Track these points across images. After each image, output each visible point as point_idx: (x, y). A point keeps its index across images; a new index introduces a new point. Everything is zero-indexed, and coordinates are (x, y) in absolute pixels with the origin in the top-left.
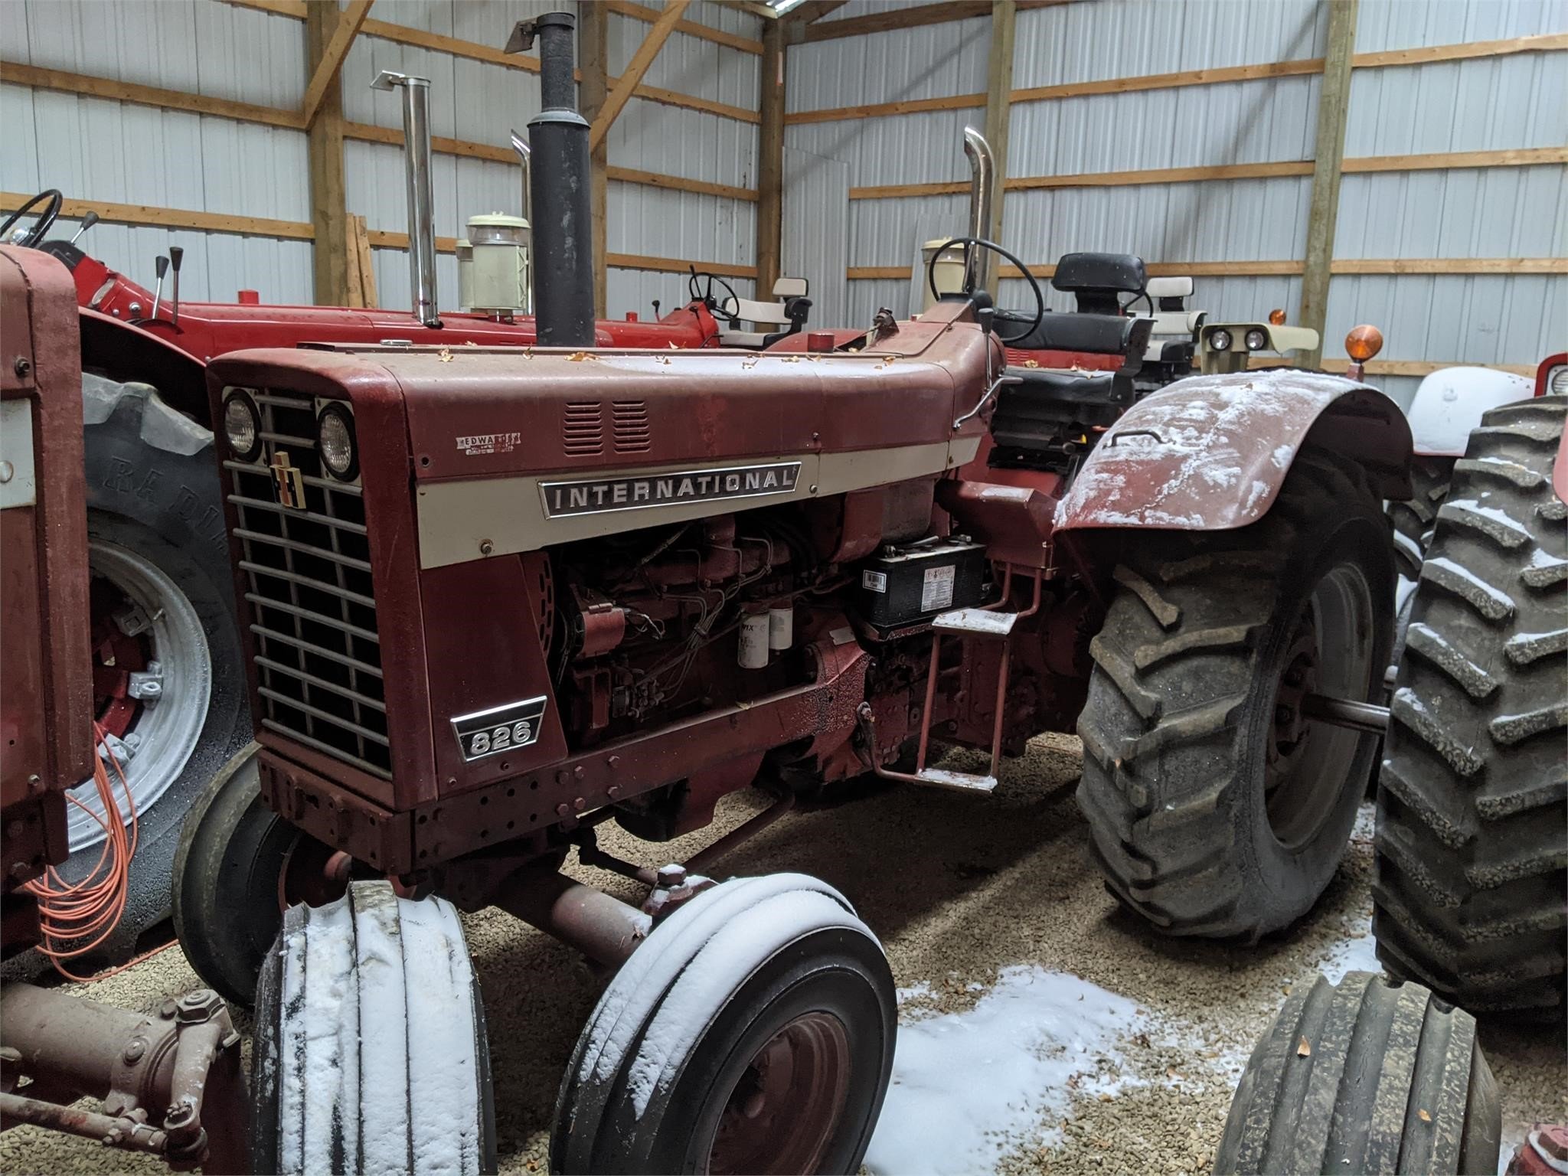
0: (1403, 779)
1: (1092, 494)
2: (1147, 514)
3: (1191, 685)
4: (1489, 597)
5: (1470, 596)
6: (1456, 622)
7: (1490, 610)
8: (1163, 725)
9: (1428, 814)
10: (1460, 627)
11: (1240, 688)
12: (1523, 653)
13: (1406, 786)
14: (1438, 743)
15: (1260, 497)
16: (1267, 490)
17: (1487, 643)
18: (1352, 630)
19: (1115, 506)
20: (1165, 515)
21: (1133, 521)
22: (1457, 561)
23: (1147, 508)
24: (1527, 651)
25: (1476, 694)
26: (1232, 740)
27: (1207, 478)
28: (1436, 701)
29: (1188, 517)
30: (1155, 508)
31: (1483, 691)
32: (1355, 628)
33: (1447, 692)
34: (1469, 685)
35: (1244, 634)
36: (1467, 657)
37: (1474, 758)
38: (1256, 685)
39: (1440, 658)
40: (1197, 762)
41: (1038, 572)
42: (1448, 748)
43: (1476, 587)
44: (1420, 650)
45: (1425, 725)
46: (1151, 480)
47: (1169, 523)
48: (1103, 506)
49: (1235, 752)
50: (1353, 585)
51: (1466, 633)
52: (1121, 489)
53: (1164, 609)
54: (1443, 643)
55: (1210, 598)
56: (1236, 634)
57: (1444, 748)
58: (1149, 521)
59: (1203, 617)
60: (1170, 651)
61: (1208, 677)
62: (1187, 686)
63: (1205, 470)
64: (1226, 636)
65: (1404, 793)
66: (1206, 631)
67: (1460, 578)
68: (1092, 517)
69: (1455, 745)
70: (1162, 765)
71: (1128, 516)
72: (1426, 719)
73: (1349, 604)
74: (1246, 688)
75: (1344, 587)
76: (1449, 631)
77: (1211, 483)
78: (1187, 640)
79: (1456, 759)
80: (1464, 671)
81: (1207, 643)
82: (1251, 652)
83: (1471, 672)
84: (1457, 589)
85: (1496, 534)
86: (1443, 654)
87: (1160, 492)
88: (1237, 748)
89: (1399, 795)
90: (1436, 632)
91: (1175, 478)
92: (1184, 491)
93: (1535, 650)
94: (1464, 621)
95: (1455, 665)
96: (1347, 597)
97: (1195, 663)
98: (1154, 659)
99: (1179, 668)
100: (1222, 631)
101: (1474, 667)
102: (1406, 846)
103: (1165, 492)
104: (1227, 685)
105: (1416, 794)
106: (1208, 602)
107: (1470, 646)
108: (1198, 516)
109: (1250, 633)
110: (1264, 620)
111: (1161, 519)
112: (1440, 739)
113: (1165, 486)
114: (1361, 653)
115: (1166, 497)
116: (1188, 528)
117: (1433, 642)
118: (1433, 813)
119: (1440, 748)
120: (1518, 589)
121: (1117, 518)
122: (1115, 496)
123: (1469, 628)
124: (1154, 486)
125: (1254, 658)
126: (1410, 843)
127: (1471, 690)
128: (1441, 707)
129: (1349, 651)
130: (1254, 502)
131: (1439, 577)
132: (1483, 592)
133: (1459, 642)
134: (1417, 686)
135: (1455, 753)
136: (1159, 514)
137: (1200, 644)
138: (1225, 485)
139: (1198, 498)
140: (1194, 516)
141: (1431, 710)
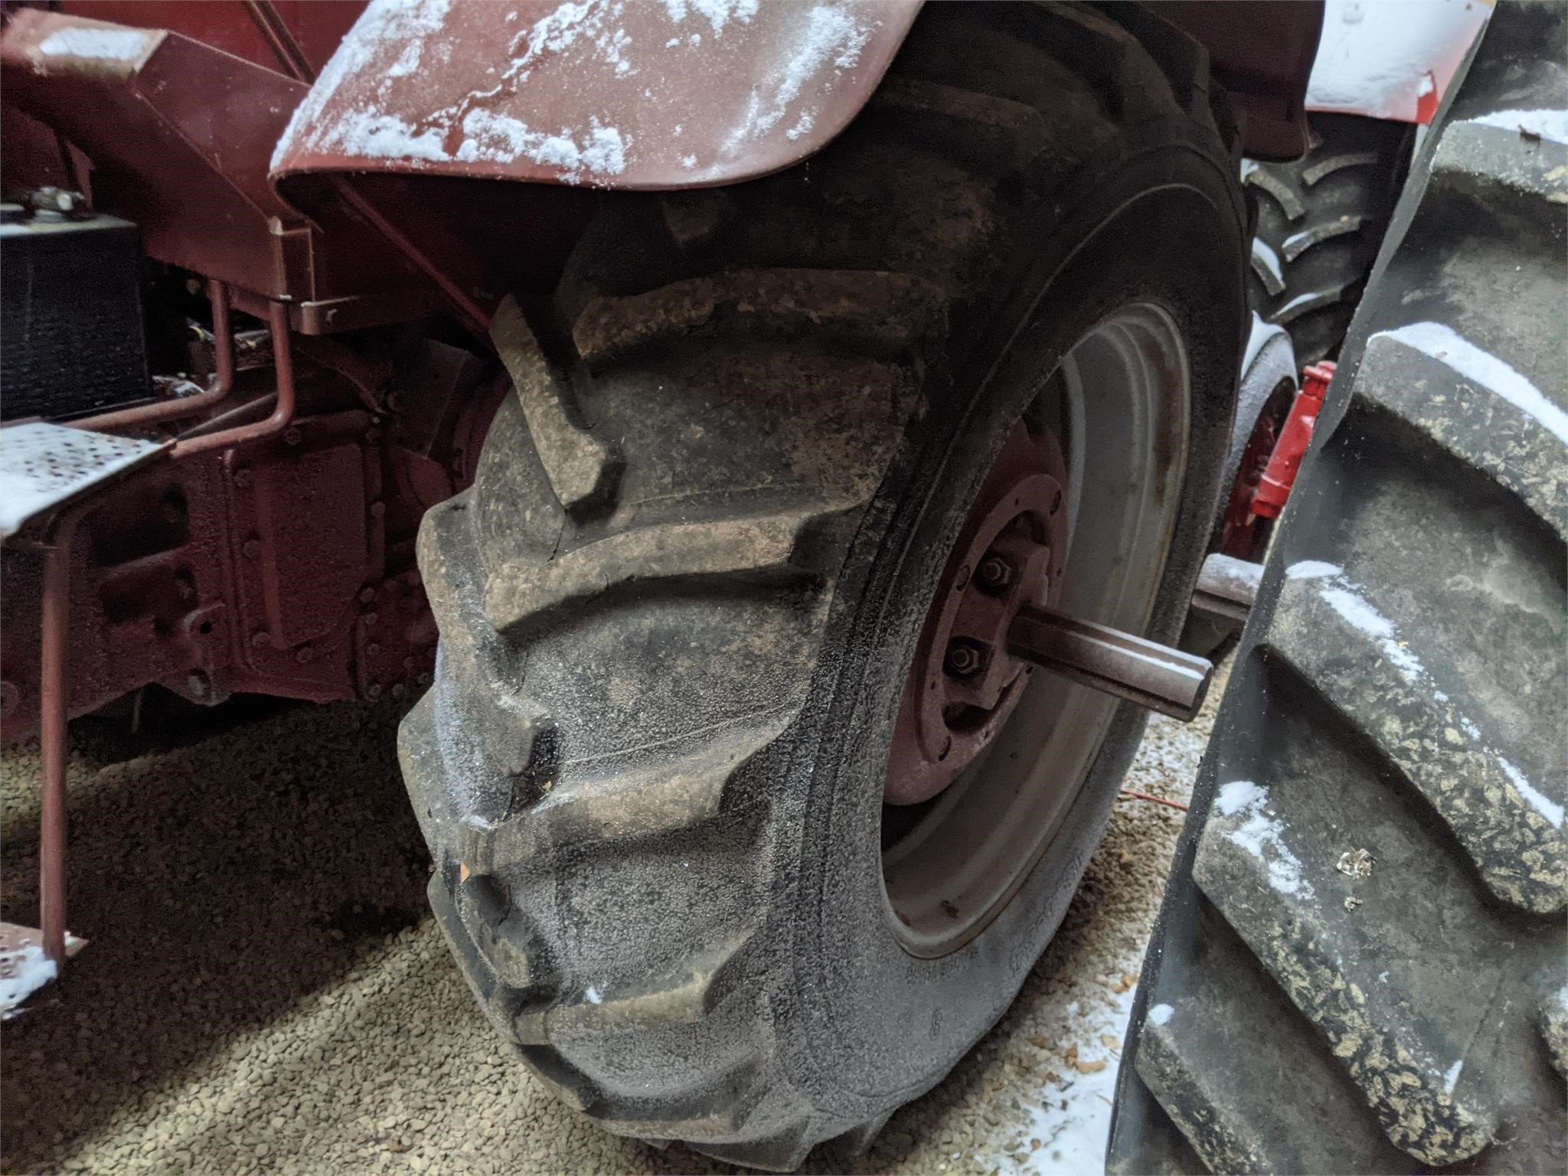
0: (1207, 1086)
2: (469, 125)
3: (634, 687)
6: (1464, 583)
8: (560, 795)
10: (1480, 603)
11: (781, 691)
13: (1212, 1116)
14: (1341, 1030)
15: (827, 66)
16: (857, 41)
18: (1144, 446)
19: (398, 98)
20: (514, 129)
21: (429, 148)
22: (1490, 343)
23: (481, 103)
25: (1517, 897)
26: (755, 833)
28: (1351, 865)
29: (581, 137)
30: (492, 105)
31: (1547, 889)
32: (1150, 444)
33: (1396, 845)
34: (1496, 858)
35: (786, 543)
36: (1493, 737)
37: (1465, 1116)
38: (830, 681)
39: (1392, 726)
40: (653, 896)
41: (275, 307)
42: (1376, 1060)
44: (1320, 682)
45: (1300, 950)
46: (508, 8)
47: (523, 158)
48: (371, 99)
49: (764, 865)
50: (1153, 351)
51: (1499, 636)
53: (567, 449)
54: (1409, 665)
55: (705, 422)
56: (762, 542)
57: (1361, 1055)
58: (469, 151)
59: (679, 483)
60: (570, 587)
61: (682, 665)
62: (623, 691)
64: (734, 546)
65: (1205, 1130)
66: (679, 529)
67: (1506, 410)
69: (1403, 1054)
70: (565, 897)
71: (420, 133)
72: (1307, 934)
73: (1143, 392)
74: (800, 690)
75: (1135, 356)
77: (681, 16)
78: (623, 554)
79: (1398, 1104)
80: (1478, 798)
81: (676, 568)
82: (820, 587)
83: (1508, 807)
84: (1490, 459)
86: (1407, 715)
87: (522, 47)
88: (769, 851)
90: (1384, 612)
92: (591, 43)
95: (1450, 767)
96: (1141, 374)
97: (648, 621)
98: (531, 605)
99: (604, 635)
100: (724, 530)
101: (1522, 788)
103: (536, 46)
104: (738, 688)
105: (1239, 1149)
106: (698, 431)
107: (1509, 686)
108: (610, 135)
109: (808, 540)
110: (866, 490)
111: (499, 142)
112: (1351, 1018)
113: (542, 24)
114: (1159, 492)
115: (537, 63)
116: (572, 179)
117: (1372, 655)
119: (1345, 1049)
121: (391, 140)
122: (406, 63)
123: (1513, 615)
124: (515, 26)
125: (826, 607)
127: (1497, 878)
128: (1367, 888)
129: (1134, 488)
130: (806, 85)
131: (1421, 402)
133: (1467, 666)
134: (1288, 787)
135: (1396, 1081)
136: (500, 124)
137: (657, 568)
138: (717, 24)
139: (624, 66)
140: (600, 134)
141: (1330, 896)
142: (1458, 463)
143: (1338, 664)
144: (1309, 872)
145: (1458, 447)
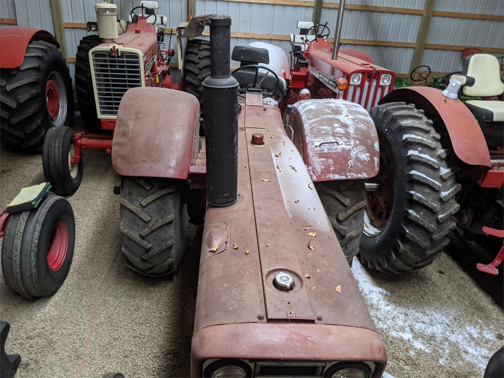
0: (413, 235)
1: (323, 167)
2: (347, 174)
4: (436, 184)
5: (431, 184)
6: (425, 191)
7: (437, 188)
9: (420, 243)
10: (426, 192)
12: (446, 199)
13: (414, 237)
15: (377, 163)
16: (378, 160)
17: (435, 196)
19: (334, 172)
20: (354, 174)
21: (344, 177)
22: (420, 172)
23: (347, 172)
24: (446, 198)
25: (436, 212)
27: (361, 158)
28: (421, 213)
29: (361, 174)
30: (349, 172)
33: (425, 211)
36: (431, 201)
39: (425, 203)
42: (428, 226)
43: (432, 181)
45: (421, 221)
46: (342, 161)
47: (356, 177)
48: (330, 173)
51: (429, 194)
52: (333, 165)
53: (346, 200)
54: (424, 198)
56: (365, 203)
58: (349, 177)
59: (355, 199)
63: (359, 155)
66: (358, 204)
67: (426, 179)
68: (328, 177)
71: (341, 176)
72: (421, 219)
76: (423, 194)
77: (363, 160)
78: (354, 209)
80: (432, 206)
84: (427, 182)
85: (432, 164)
86: (425, 201)
87: (348, 166)
89: (412, 239)
90: (420, 194)
91: (350, 159)
92: (356, 164)
93: (448, 197)
94: (427, 190)
102: (408, 249)
103: (350, 165)
107: (430, 198)
108: (364, 173)
111: (353, 176)
112: (425, 224)
113: (349, 163)
115: (351, 167)
116: (363, 178)
117: (422, 198)
118: (421, 242)
119: (426, 227)
120: (439, 179)
121: (337, 177)
122: (332, 168)
123: (429, 192)
124: (345, 163)
126: (409, 249)
128: (423, 215)
130: (377, 165)
132: (434, 183)
133: (427, 197)
136: (352, 174)
138: (367, 161)
139: (361, 166)
140: (363, 174)
141: (421, 216)
142: (424, 183)
143: (420, 199)
144: (419, 215)
145: (424, 182)
